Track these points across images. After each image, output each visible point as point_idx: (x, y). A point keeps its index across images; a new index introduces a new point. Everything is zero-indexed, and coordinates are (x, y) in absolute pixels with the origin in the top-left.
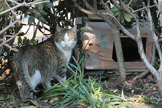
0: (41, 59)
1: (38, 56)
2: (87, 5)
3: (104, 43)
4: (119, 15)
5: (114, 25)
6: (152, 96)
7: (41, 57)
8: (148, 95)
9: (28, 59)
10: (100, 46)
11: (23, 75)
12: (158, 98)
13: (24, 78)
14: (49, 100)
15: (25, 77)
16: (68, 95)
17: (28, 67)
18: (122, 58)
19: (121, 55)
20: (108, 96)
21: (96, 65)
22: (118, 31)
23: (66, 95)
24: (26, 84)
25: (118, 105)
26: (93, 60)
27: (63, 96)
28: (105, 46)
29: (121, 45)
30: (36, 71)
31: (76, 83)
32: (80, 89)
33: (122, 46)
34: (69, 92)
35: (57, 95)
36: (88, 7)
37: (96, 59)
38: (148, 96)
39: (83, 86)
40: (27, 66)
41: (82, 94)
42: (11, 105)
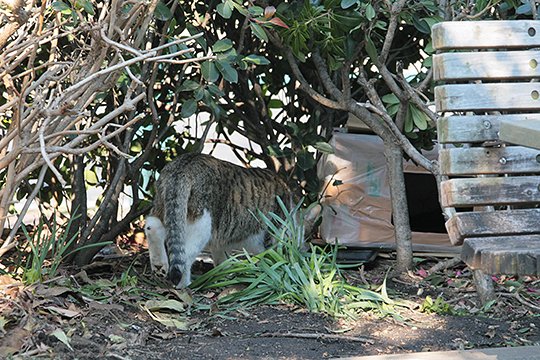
0: (220, 189)
1: (218, 180)
2: (330, 85)
3: (372, 184)
4: (399, 114)
5: (389, 136)
6: (460, 303)
7: (223, 186)
8: (452, 300)
9: (195, 176)
10: (363, 192)
11: (175, 205)
12: (472, 306)
13: (174, 214)
14: (217, 294)
15: (177, 211)
16: (260, 284)
17: (192, 193)
18: (403, 215)
19: (403, 208)
20: (349, 290)
21: (350, 235)
22: (398, 152)
23: (255, 282)
24: (175, 229)
25: (369, 309)
26: (344, 224)
27: (249, 284)
28: (374, 190)
29: (402, 184)
30: (205, 211)
31: (280, 258)
32: (287, 270)
33: (406, 187)
34: (261, 277)
35: (235, 282)
36: (331, 91)
37: (352, 222)
38: (452, 303)
39: (296, 265)
40: (189, 190)
41: (292, 283)
42: (125, 293)
